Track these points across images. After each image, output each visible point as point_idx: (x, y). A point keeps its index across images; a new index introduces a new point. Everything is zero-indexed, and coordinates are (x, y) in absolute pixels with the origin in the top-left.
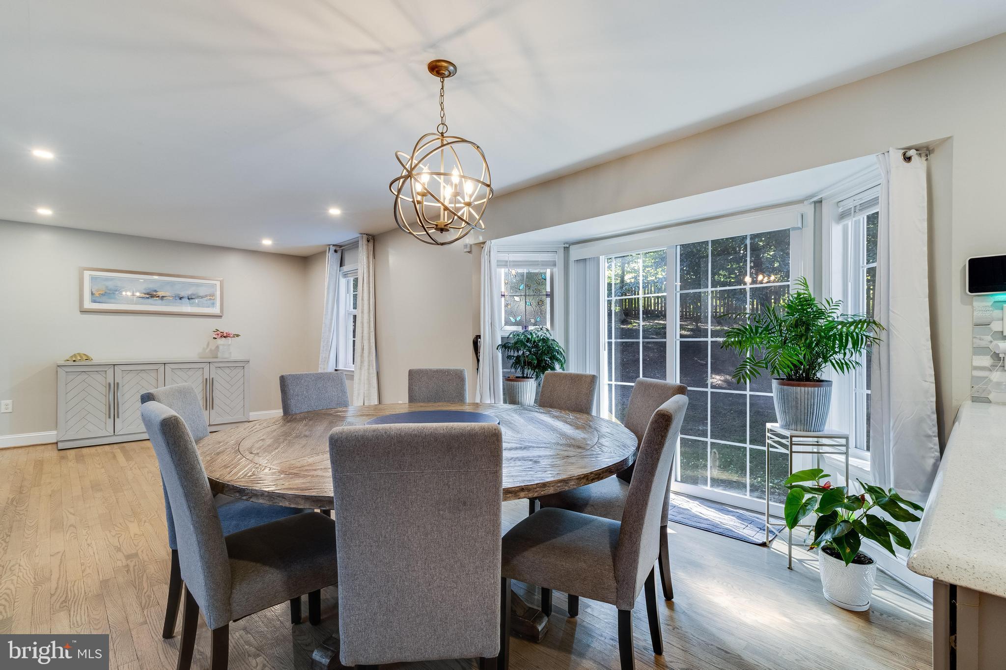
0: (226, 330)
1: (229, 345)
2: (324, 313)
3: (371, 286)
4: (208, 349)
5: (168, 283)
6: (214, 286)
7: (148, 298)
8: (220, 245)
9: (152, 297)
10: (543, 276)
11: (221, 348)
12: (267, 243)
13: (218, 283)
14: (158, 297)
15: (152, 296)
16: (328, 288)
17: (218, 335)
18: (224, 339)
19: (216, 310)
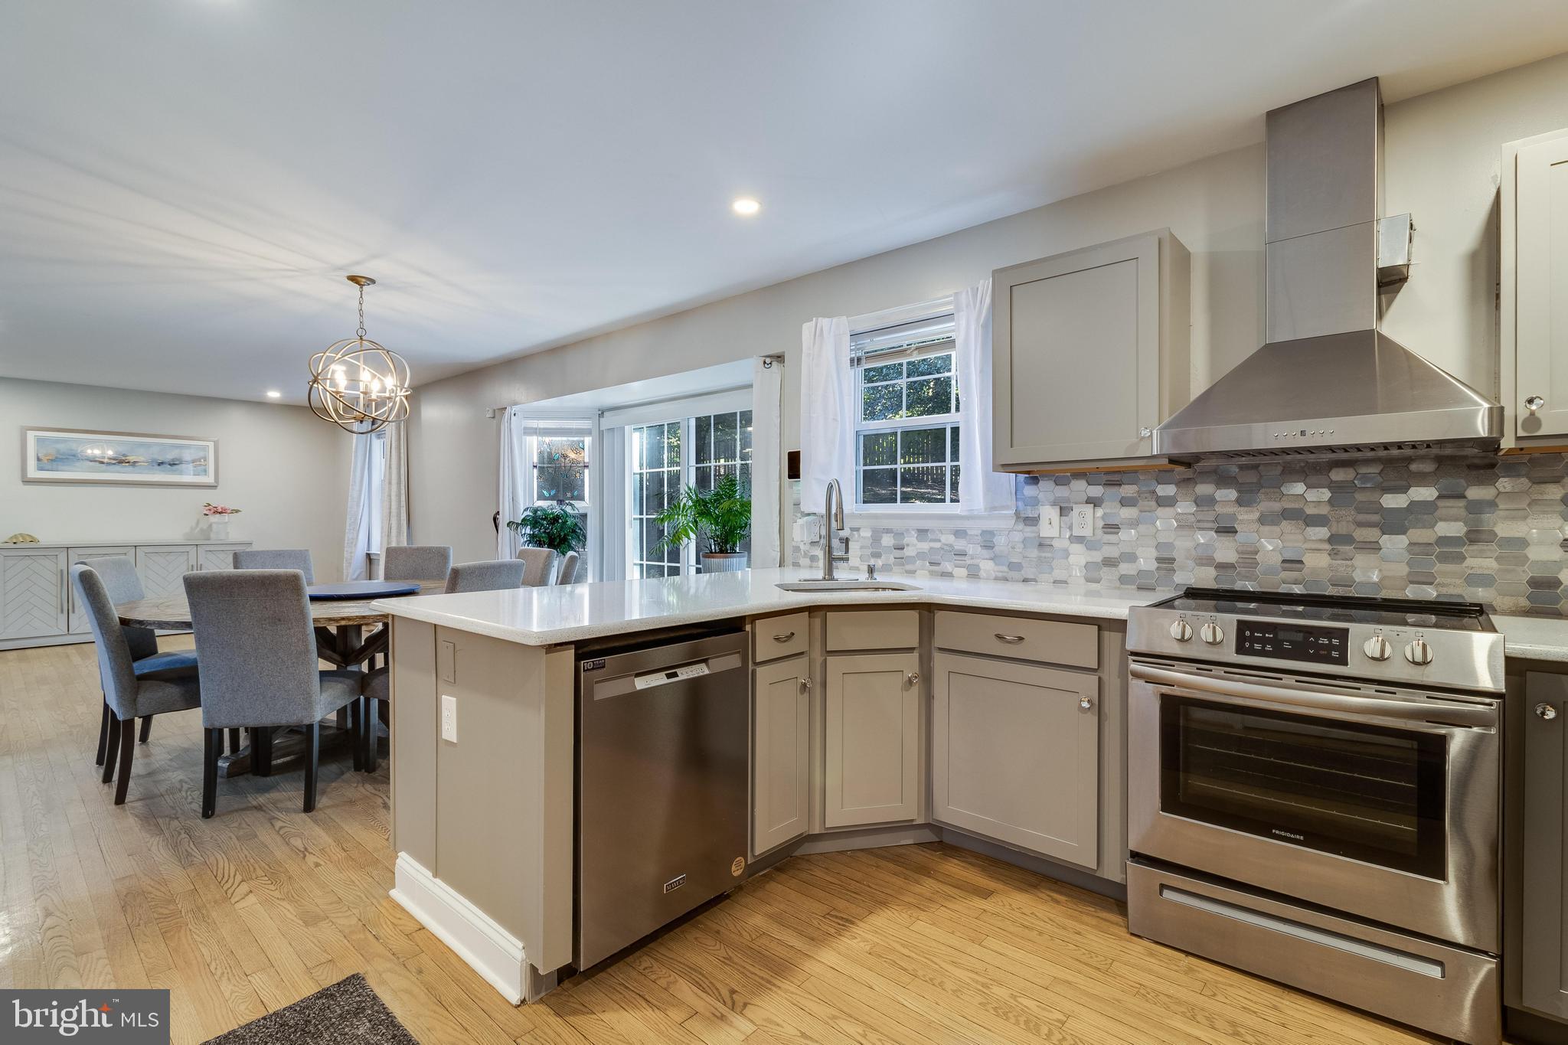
0: (220, 504)
1: (226, 523)
2: (351, 483)
3: (402, 451)
4: (198, 529)
5: (142, 445)
6: (205, 448)
7: (114, 464)
8: (215, 396)
9: (119, 463)
10: (581, 444)
11: (214, 526)
12: (274, 395)
13: (211, 445)
14: (128, 462)
15: (121, 462)
16: (356, 452)
17: (210, 510)
18: (218, 515)
19: (210, 479)
